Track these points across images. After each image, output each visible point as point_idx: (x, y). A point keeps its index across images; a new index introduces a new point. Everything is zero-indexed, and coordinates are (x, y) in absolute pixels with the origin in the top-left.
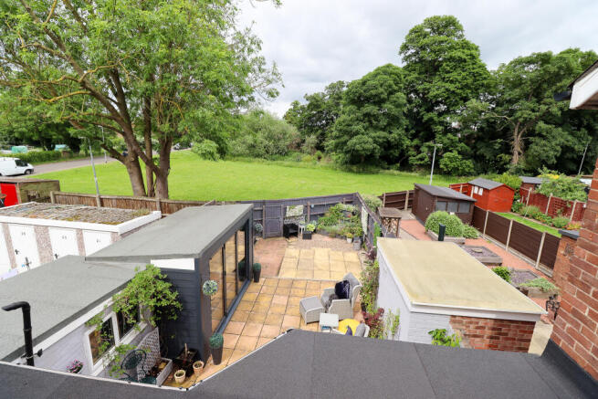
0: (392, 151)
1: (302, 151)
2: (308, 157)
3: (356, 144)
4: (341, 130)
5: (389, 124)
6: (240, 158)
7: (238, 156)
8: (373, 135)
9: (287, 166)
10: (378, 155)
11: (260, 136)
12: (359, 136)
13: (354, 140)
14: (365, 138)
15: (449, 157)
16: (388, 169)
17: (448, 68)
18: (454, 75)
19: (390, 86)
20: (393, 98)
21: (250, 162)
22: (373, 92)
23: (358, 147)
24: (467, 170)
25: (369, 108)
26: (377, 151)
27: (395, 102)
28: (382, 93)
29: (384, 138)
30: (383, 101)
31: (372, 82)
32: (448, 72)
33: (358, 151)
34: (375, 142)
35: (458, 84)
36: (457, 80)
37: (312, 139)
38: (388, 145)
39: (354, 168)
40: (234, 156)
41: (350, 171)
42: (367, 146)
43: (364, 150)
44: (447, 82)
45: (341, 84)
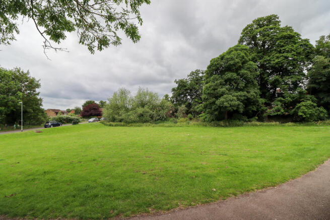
0: (251, 107)
1: (176, 117)
2: (182, 119)
3: (223, 102)
4: (208, 93)
5: (246, 86)
6: (133, 124)
7: (132, 123)
8: (236, 94)
9: (167, 127)
10: (241, 110)
11: (146, 108)
12: (225, 96)
13: (222, 99)
14: (230, 97)
15: (305, 106)
16: (250, 121)
17: (282, 44)
18: (288, 47)
19: (243, 57)
20: (246, 65)
21: (140, 126)
22: (232, 62)
23: (226, 104)
24: (322, 115)
25: (229, 75)
26: (241, 107)
27: (249, 68)
28: (238, 62)
29: (244, 96)
30: (240, 68)
31: (228, 56)
32: (283, 46)
33: (226, 107)
34: (238, 99)
35: (293, 53)
36: (292, 50)
37: (183, 107)
38: (248, 102)
39: (222, 123)
40: (129, 123)
41: (219, 126)
42: (233, 103)
43: (231, 106)
44: (284, 52)
45: (197, 72)
